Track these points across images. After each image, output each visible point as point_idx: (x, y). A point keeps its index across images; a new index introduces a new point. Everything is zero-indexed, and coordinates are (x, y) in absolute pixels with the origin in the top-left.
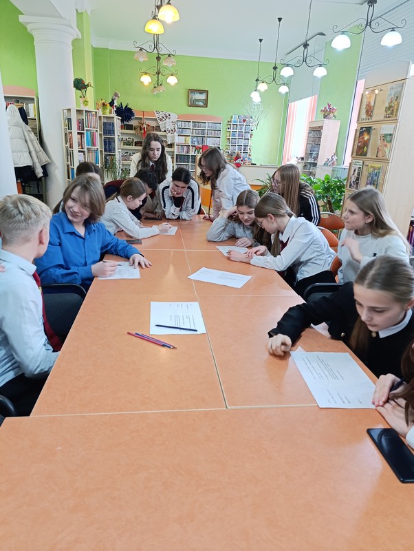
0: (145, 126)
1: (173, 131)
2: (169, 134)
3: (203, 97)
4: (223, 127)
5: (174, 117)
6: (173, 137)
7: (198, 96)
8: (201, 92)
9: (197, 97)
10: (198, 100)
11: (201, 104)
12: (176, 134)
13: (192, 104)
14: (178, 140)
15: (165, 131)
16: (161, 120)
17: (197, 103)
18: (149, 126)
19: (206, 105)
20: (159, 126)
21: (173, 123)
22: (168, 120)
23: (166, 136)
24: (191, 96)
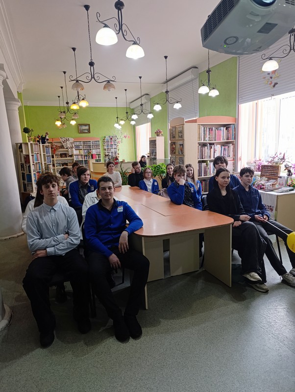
0: (54, 146)
1: (72, 148)
2: (70, 150)
3: (87, 127)
4: (101, 143)
5: (72, 140)
6: (72, 151)
8: (85, 125)
9: (84, 128)
10: (84, 130)
11: (86, 131)
12: (74, 149)
13: (82, 132)
14: (75, 152)
15: (67, 148)
16: (64, 142)
17: (84, 131)
18: (57, 146)
19: (89, 131)
20: (63, 146)
21: (72, 143)
22: (68, 142)
23: (68, 151)
24: (80, 127)
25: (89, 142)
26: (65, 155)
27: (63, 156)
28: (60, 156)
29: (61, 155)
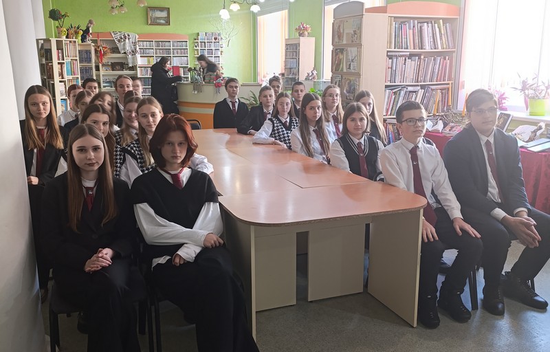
0: (101, 48)
1: (134, 52)
2: (130, 56)
3: (164, 14)
4: (189, 45)
5: (134, 37)
6: (134, 59)
7: (158, 14)
8: (162, 9)
10: (159, 18)
11: (164, 22)
12: (138, 55)
13: (155, 22)
14: (140, 61)
15: (125, 53)
16: (119, 41)
17: (158, 21)
18: (105, 48)
19: (168, 23)
20: (118, 48)
21: (134, 44)
22: (127, 40)
23: (126, 58)
24: (150, 14)
25: (167, 44)
26: (122, 65)
27: (118, 67)
28: (110, 68)
29: (114, 66)
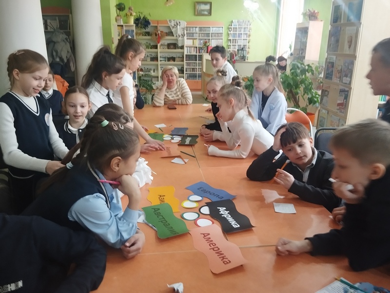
0: (159, 32)
1: (183, 35)
2: (180, 38)
3: (207, 7)
4: (225, 31)
5: (184, 24)
6: (183, 41)
8: (205, 3)
9: (202, 8)
10: (204, 10)
11: (206, 13)
12: (185, 38)
14: (188, 42)
15: (177, 36)
16: (173, 27)
17: (203, 13)
18: (162, 32)
19: (210, 14)
20: (172, 32)
21: (183, 29)
22: (178, 26)
23: (177, 40)
24: (197, 7)
25: (208, 29)
26: (174, 46)
27: (172, 47)
28: (166, 47)
29: (169, 46)
